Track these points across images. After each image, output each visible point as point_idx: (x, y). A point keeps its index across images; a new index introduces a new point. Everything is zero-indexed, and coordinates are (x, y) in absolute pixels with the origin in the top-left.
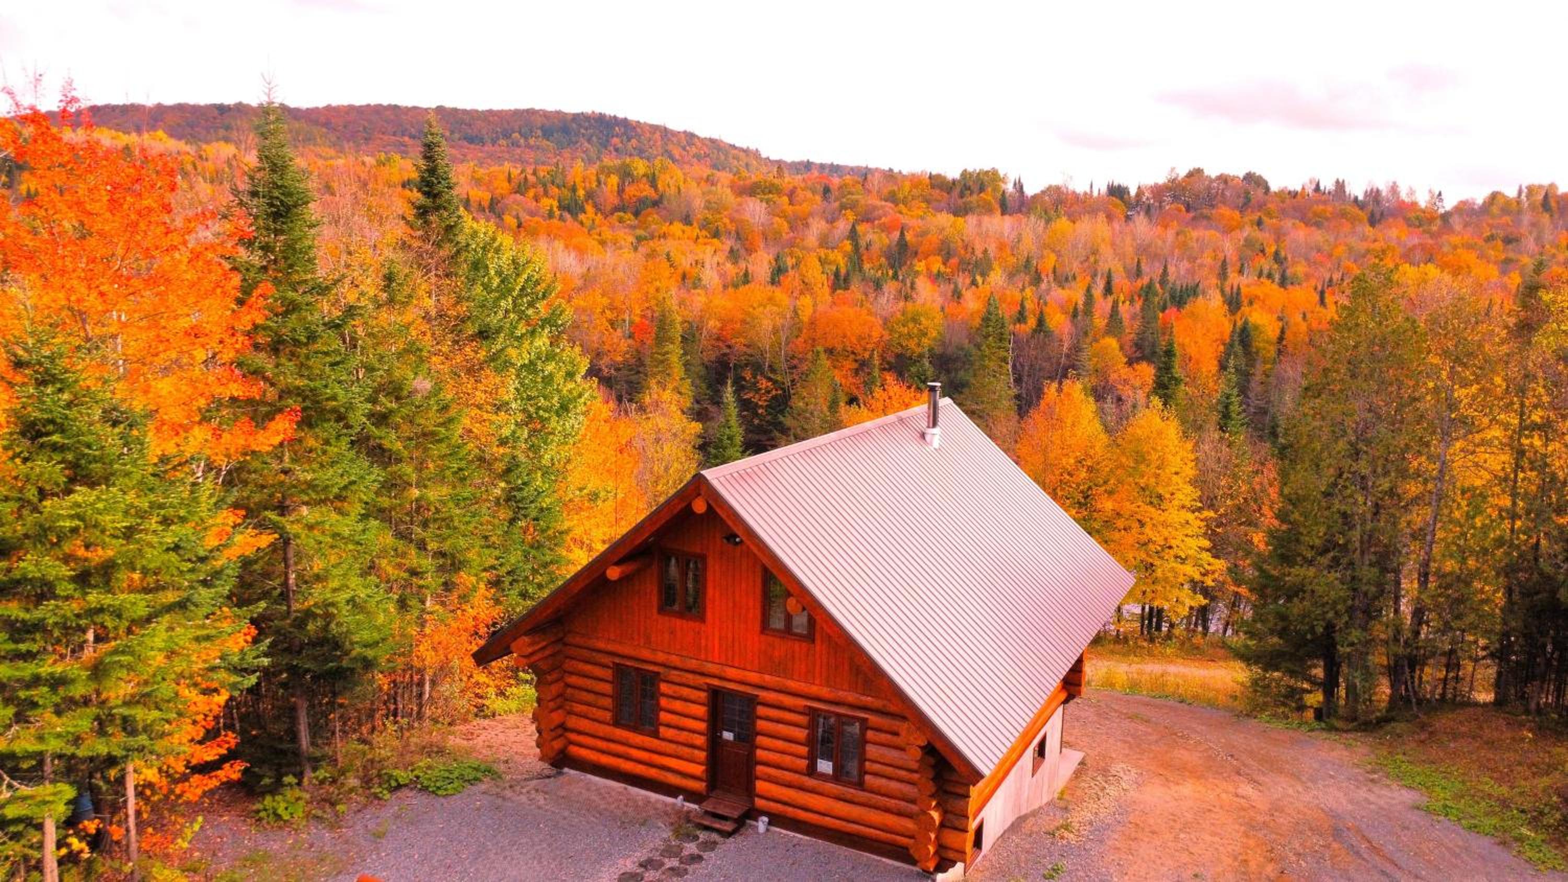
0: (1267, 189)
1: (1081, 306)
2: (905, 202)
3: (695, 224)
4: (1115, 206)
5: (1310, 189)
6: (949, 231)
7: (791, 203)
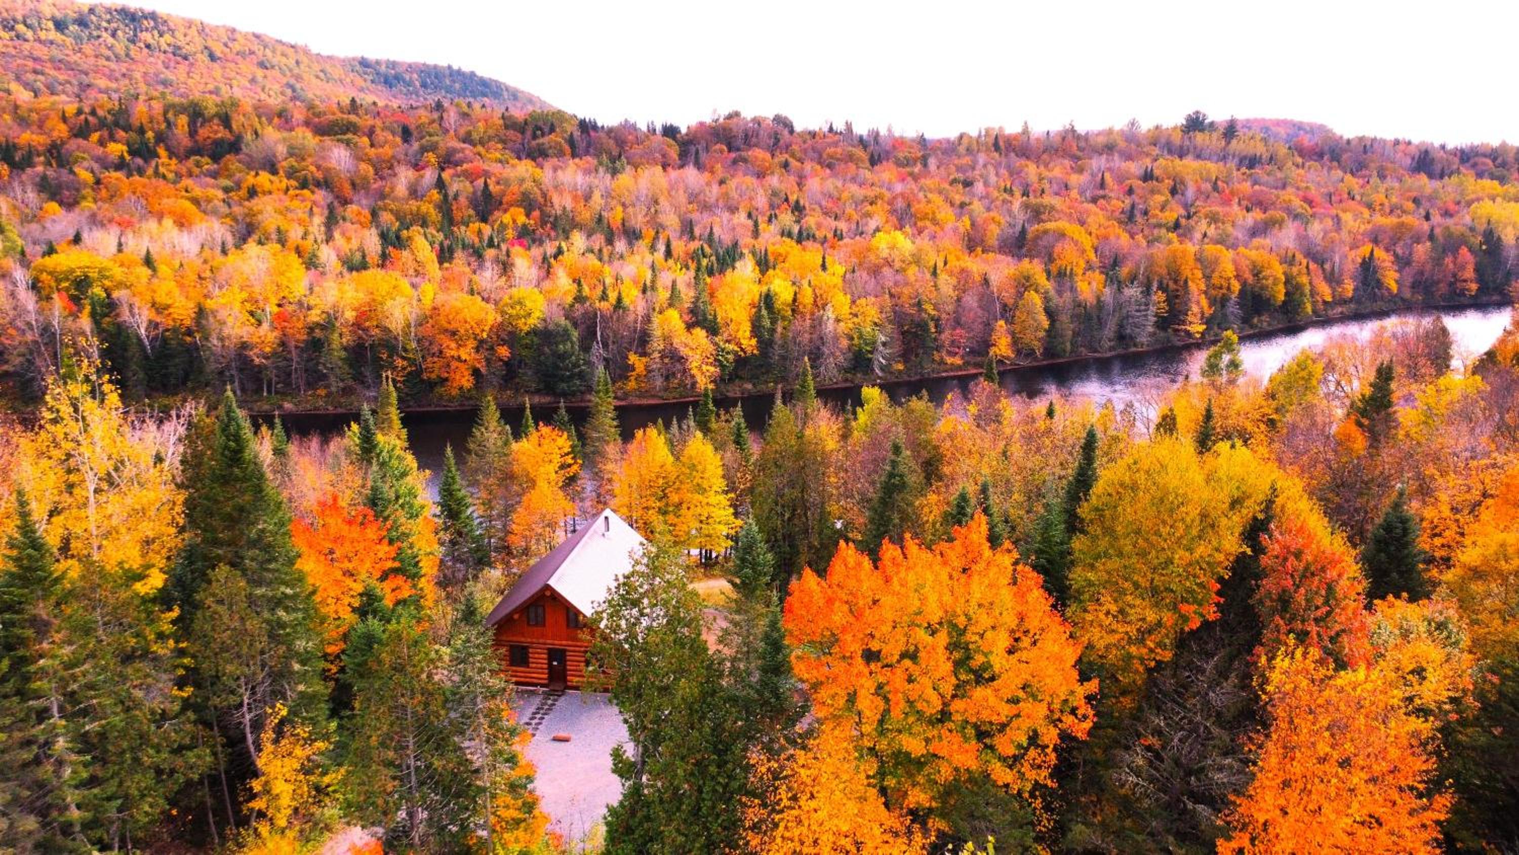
0: (792, 132)
1: (648, 283)
2: (482, 142)
3: (281, 173)
4: (669, 146)
5: (826, 129)
6: (528, 185)
7: (372, 145)
